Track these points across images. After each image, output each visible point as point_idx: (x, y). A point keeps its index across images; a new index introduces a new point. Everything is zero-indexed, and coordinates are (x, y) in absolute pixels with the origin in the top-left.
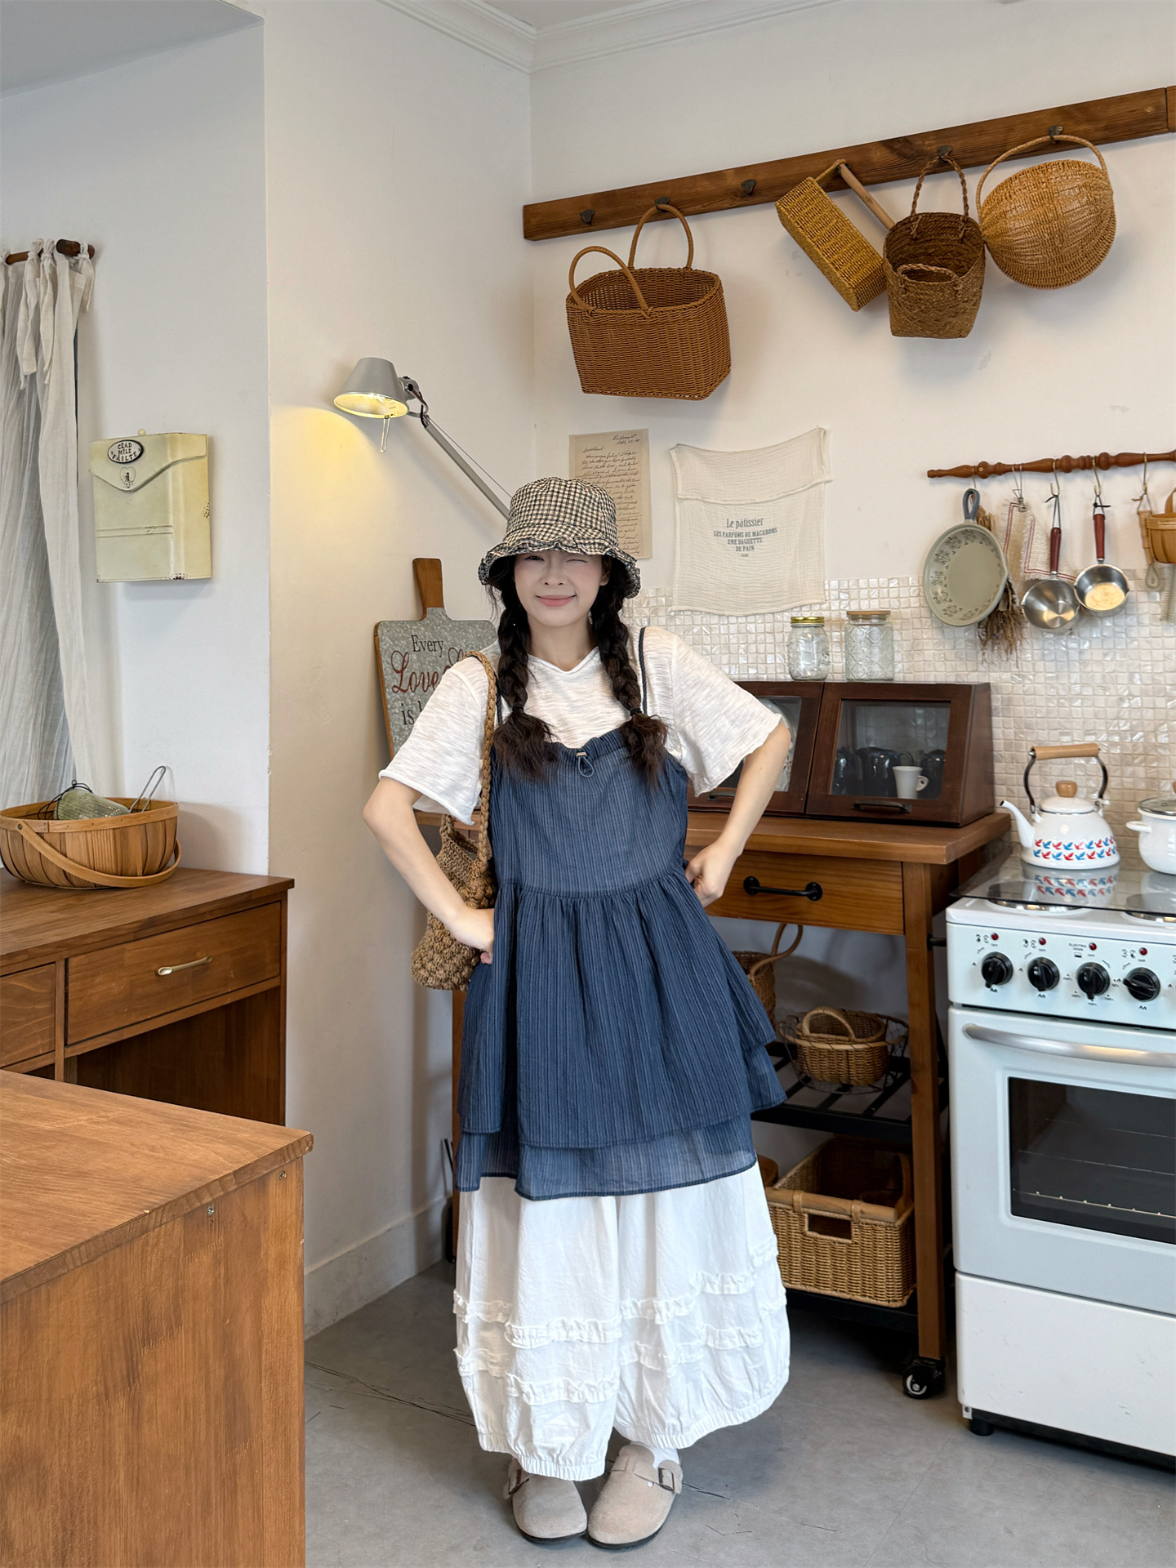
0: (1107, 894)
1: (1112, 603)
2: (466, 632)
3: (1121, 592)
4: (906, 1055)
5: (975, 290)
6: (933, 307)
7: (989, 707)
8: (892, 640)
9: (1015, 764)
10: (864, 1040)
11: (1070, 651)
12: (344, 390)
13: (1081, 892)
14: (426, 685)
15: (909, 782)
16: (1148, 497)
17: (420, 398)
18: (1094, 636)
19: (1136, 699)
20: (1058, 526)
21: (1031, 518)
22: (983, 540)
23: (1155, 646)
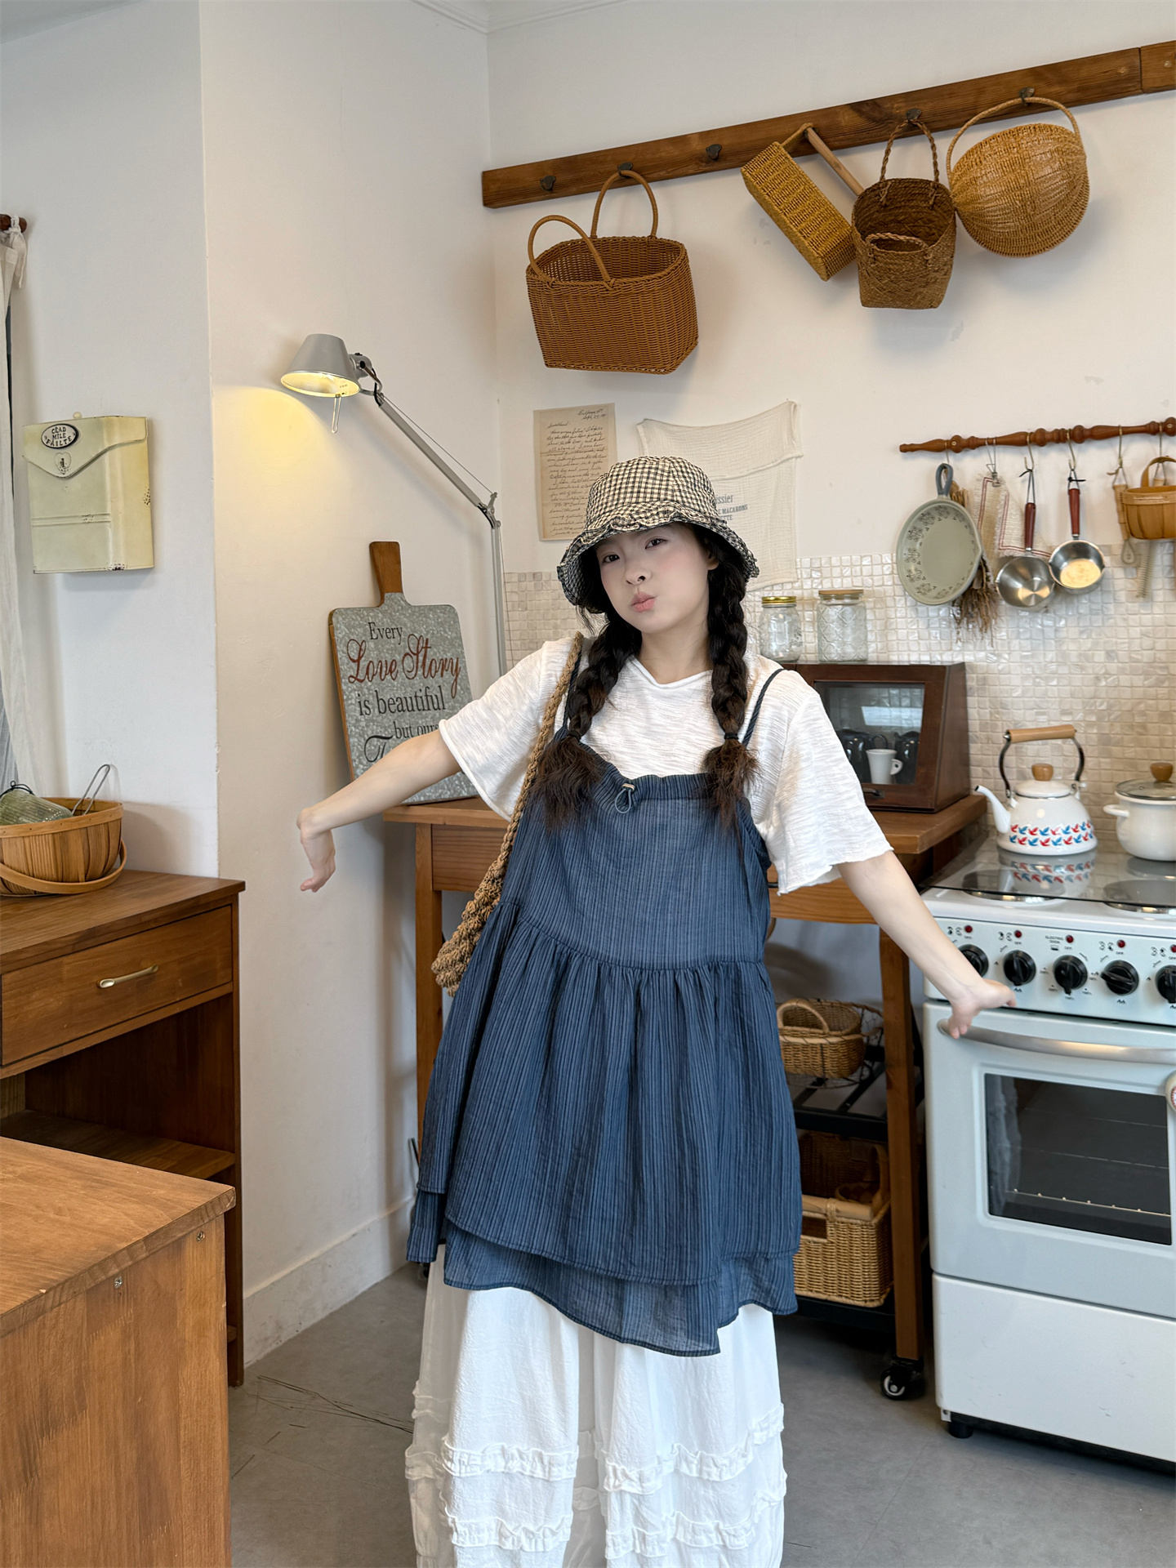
0: (1084, 879)
1: (1087, 580)
2: (427, 617)
3: (1097, 569)
4: (882, 1044)
5: (946, 259)
6: (903, 277)
7: (964, 686)
8: (865, 620)
9: (991, 745)
10: (839, 1033)
11: (1045, 629)
12: (290, 369)
13: (1058, 879)
14: (383, 674)
15: (882, 766)
16: (1123, 471)
17: (374, 376)
18: (1070, 613)
19: (1112, 678)
20: (1032, 502)
21: (1005, 493)
22: (957, 515)
23: (1131, 623)
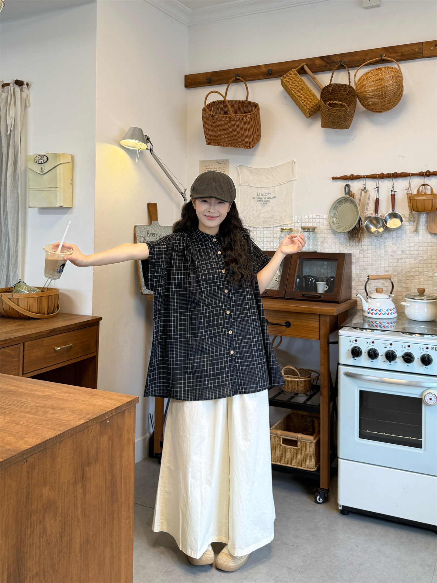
0: (393, 327)
1: (396, 226)
2: (165, 230)
3: (400, 222)
5: (352, 112)
6: (338, 118)
7: (351, 262)
8: (317, 237)
9: (359, 282)
10: (303, 377)
11: (380, 242)
12: (124, 139)
13: (384, 327)
15: (322, 287)
16: (410, 188)
17: (151, 143)
18: (390, 237)
19: (403, 260)
20: (378, 198)
21: (369, 195)
22: (351, 202)
23: (411, 241)
